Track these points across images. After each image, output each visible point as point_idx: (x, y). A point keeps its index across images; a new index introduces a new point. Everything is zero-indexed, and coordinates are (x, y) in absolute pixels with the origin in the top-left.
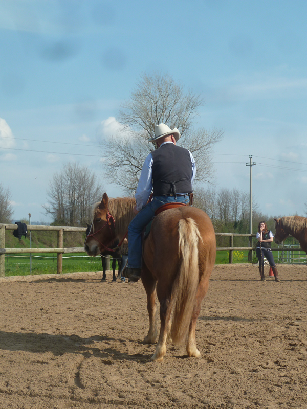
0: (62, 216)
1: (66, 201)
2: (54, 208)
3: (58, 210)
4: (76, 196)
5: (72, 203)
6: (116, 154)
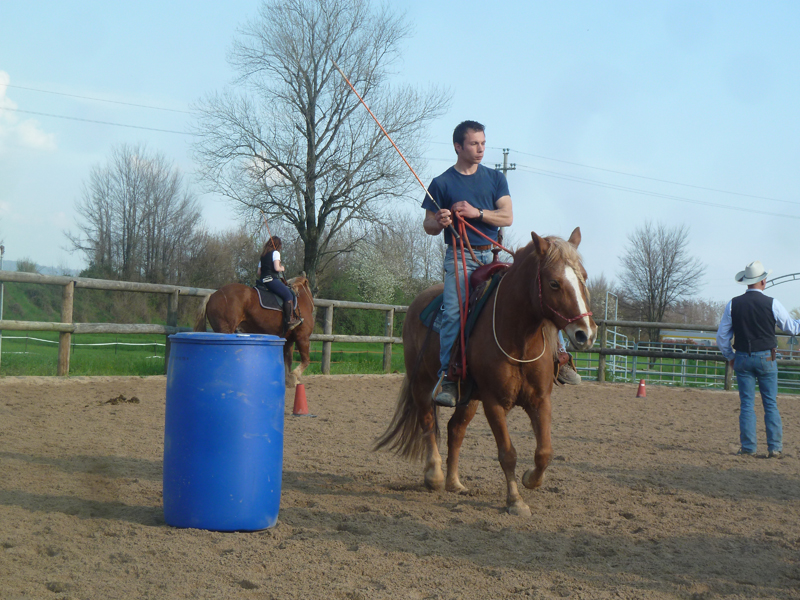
0: (106, 257)
1: (117, 225)
2: (90, 240)
3: (97, 243)
4: (139, 214)
5: (129, 229)
6: (223, 130)
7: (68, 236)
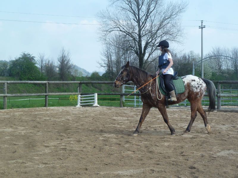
0: (111, 69)
7: (98, 63)
